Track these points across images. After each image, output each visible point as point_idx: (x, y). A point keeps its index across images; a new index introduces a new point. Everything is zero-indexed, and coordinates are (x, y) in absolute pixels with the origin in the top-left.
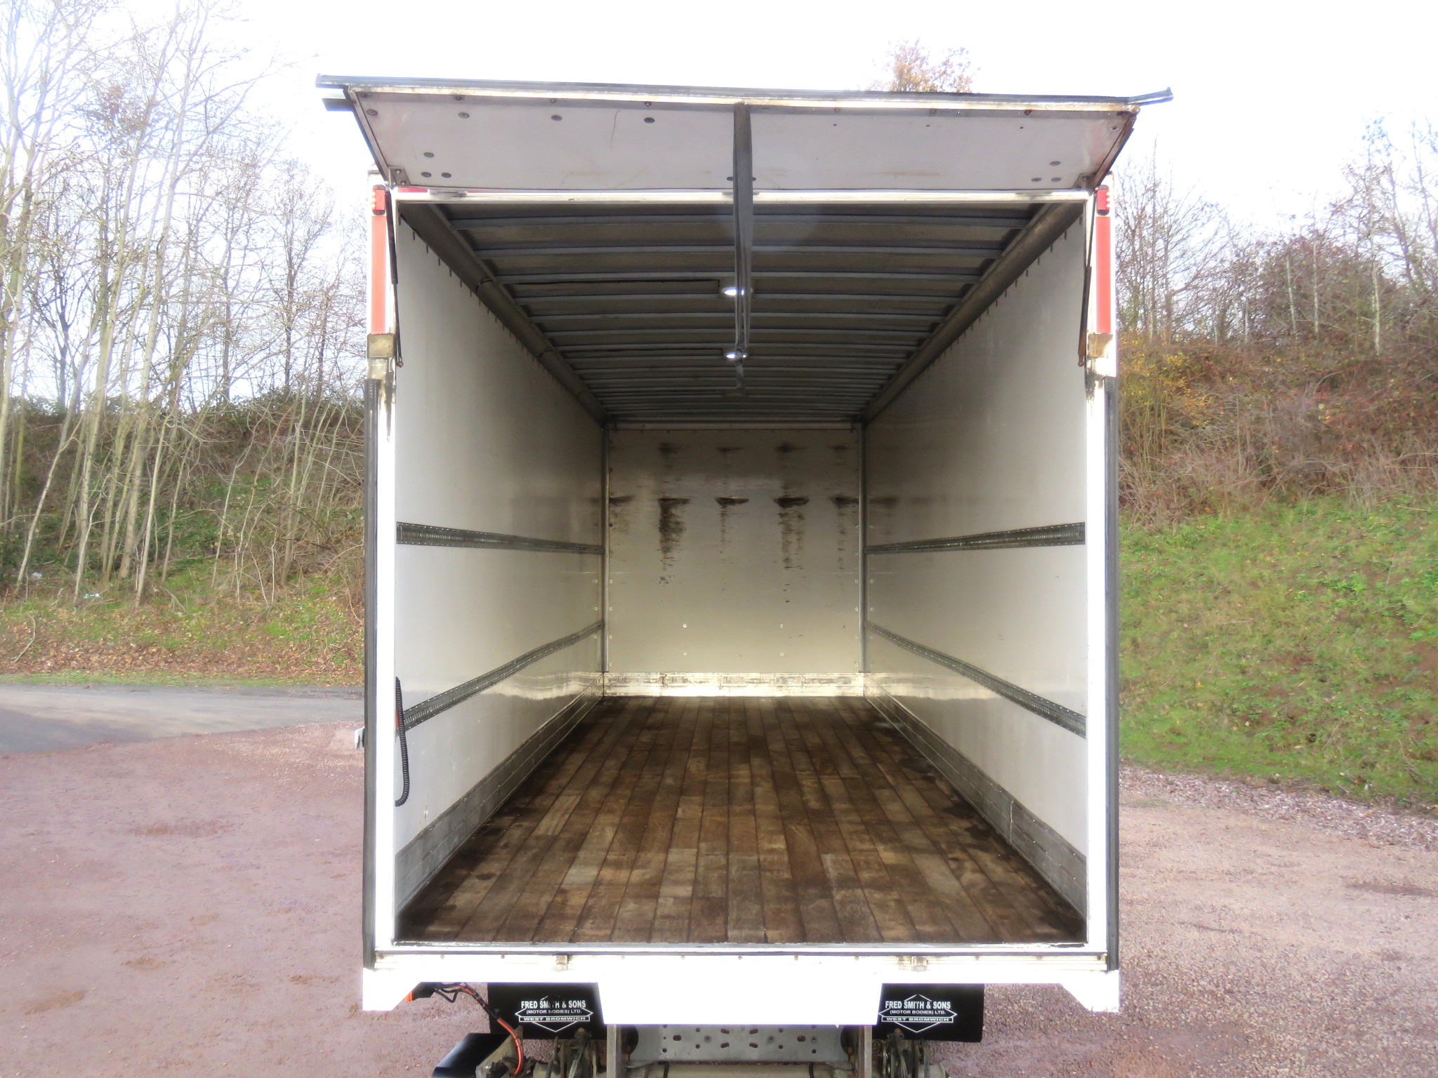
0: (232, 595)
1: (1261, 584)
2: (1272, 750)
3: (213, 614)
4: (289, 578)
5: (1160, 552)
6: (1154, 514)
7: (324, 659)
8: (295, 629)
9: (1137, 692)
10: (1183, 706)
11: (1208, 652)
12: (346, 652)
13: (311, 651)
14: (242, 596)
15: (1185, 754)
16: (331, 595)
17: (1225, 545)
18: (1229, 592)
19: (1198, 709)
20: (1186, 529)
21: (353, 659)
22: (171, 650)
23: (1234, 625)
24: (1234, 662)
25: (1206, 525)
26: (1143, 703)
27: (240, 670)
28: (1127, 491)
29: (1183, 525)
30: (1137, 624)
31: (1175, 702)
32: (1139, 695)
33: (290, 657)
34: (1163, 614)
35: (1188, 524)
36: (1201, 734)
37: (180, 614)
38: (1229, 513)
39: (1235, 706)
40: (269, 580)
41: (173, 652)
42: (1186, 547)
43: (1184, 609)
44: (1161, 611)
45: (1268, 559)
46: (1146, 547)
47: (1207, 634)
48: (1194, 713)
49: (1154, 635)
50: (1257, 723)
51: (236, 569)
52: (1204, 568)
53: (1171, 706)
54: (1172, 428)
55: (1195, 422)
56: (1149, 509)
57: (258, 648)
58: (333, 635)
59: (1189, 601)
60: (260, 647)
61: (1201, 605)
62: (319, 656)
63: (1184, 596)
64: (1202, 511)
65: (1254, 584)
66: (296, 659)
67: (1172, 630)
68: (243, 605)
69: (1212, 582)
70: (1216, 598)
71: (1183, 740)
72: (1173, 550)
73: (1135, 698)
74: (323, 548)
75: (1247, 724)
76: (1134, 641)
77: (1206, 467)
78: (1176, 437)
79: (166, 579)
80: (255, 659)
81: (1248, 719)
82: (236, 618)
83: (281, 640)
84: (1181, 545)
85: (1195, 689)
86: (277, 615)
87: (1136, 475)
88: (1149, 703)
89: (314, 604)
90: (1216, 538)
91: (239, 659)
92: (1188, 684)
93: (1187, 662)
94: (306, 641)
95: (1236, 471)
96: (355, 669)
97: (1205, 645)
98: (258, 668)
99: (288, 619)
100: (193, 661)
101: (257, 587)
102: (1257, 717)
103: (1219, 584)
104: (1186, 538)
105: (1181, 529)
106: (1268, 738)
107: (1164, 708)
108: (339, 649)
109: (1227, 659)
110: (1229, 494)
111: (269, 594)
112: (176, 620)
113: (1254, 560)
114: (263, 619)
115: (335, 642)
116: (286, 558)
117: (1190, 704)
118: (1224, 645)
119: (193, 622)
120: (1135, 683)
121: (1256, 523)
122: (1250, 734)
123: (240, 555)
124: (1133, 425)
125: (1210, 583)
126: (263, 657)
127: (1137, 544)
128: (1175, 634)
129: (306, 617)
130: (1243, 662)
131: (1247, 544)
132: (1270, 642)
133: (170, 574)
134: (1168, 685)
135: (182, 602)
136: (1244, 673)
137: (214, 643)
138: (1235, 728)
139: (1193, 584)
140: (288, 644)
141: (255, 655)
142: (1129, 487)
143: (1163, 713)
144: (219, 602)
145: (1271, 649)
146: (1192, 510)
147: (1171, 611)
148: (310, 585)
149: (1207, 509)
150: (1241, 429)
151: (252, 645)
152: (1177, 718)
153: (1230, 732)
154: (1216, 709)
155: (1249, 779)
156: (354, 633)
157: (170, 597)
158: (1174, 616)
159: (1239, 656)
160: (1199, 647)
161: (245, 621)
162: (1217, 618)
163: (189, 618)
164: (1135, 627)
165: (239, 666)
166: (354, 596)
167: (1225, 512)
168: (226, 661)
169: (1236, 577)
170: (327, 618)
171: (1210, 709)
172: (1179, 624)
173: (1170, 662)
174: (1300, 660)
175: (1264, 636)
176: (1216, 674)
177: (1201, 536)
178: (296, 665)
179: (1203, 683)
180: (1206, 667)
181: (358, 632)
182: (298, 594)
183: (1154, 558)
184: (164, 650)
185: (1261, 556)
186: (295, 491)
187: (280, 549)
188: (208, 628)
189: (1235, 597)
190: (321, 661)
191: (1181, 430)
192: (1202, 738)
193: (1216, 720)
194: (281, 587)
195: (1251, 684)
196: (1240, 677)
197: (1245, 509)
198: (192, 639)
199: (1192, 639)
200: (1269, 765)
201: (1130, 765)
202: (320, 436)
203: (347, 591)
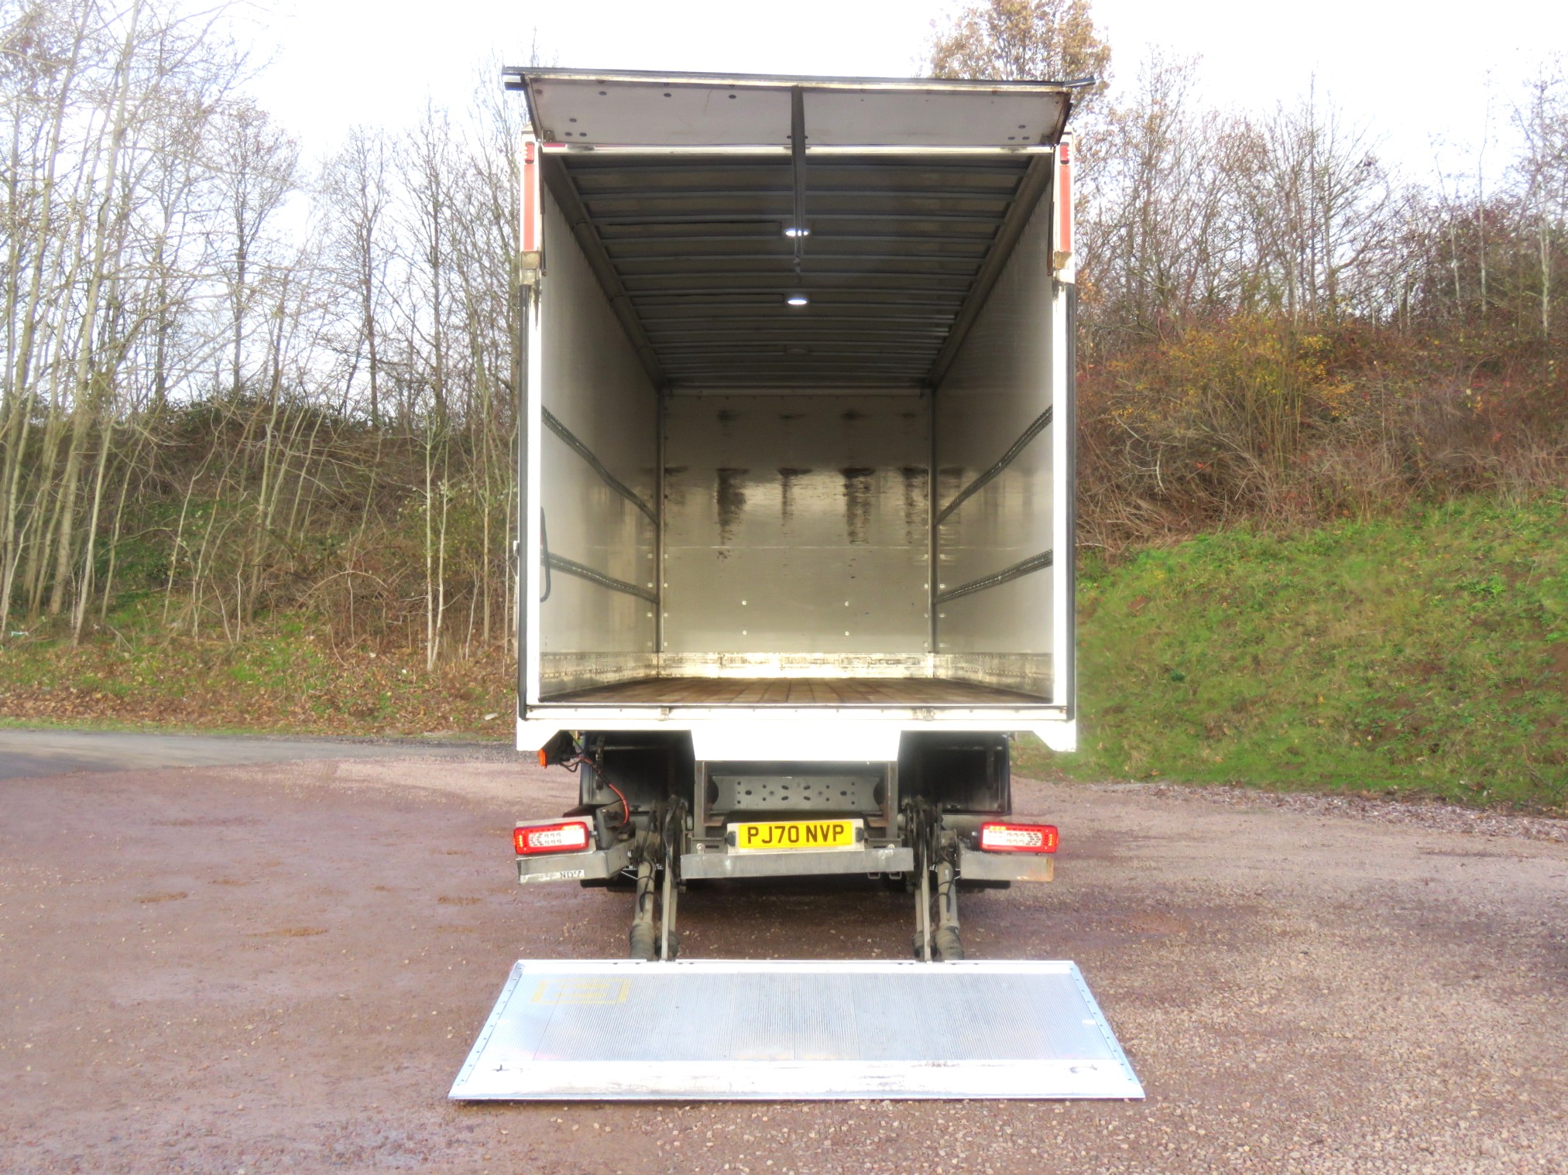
0: (187, 632)
1: (1395, 590)
2: (1392, 763)
3: (167, 656)
4: (255, 614)
5: (1290, 561)
6: (1286, 520)
7: (303, 707)
8: (267, 673)
9: (1254, 713)
10: (1303, 724)
11: (1334, 667)
12: (328, 700)
13: (286, 698)
14: (201, 635)
15: (1302, 774)
16: (308, 634)
17: (1361, 550)
18: (1361, 601)
19: (1319, 725)
20: (1320, 534)
21: (338, 709)
22: (118, 696)
23: (1363, 635)
24: (1361, 674)
25: (1341, 529)
26: (1261, 723)
27: (202, 720)
28: (1256, 493)
29: (1318, 531)
30: (1259, 640)
31: (1294, 720)
32: (1256, 715)
33: (260, 707)
34: (1289, 627)
35: (1323, 529)
36: (1320, 752)
37: (127, 655)
38: (1368, 516)
39: (1358, 720)
40: (232, 615)
41: (122, 698)
42: (1319, 554)
43: (1312, 621)
44: (1287, 625)
45: (1406, 563)
46: (1274, 556)
47: (1335, 647)
48: (1314, 730)
49: (1277, 651)
50: (1379, 737)
51: (194, 602)
52: (1337, 576)
53: (1290, 724)
54: (1309, 420)
55: (1335, 413)
56: (1281, 514)
57: (222, 696)
58: (312, 680)
59: (1317, 613)
60: (225, 693)
61: (1330, 616)
62: (296, 705)
63: (1313, 607)
64: (1339, 515)
65: (1389, 592)
66: (269, 708)
67: (1298, 645)
68: (202, 645)
69: (1344, 591)
70: (1347, 608)
71: (1303, 759)
72: (1304, 558)
73: (1252, 718)
74: (297, 577)
75: (1370, 738)
76: (1255, 659)
77: (1346, 464)
78: (1314, 432)
79: (107, 616)
80: (220, 708)
81: (1370, 733)
82: (194, 661)
83: (249, 686)
84: (1314, 552)
85: (1316, 704)
86: (244, 657)
87: (1267, 474)
88: (1267, 723)
89: (289, 645)
90: (1353, 544)
91: (201, 707)
92: (1310, 701)
93: (1311, 679)
94: (280, 688)
95: (1379, 469)
96: (340, 720)
97: (1332, 659)
98: (224, 718)
99: (259, 663)
100: (145, 709)
101: (219, 623)
102: (1380, 730)
103: (1351, 593)
104: (1318, 544)
105: (1314, 534)
106: (1390, 751)
107: (1282, 727)
108: (320, 697)
109: (1354, 672)
110: (1370, 494)
111: (233, 632)
112: (123, 662)
113: (1391, 565)
114: (227, 661)
115: (315, 688)
116: (253, 588)
117: (1310, 721)
118: (1351, 658)
119: (143, 664)
120: (1254, 703)
121: (1398, 526)
122: (1371, 749)
123: (198, 584)
124: (1264, 418)
125: (1342, 593)
126: (228, 705)
127: (1264, 553)
128: (1300, 649)
129: (279, 659)
130: (1371, 673)
131: (1385, 549)
132: (1400, 651)
133: (112, 609)
134: (1289, 703)
135: (130, 641)
136: (1370, 685)
137: (170, 690)
138: (1356, 744)
139: (1323, 595)
140: (258, 690)
141: (219, 703)
142: (1258, 488)
143: (1281, 731)
144: (173, 641)
145: (1401, 658)
146: (1328, 514)
147: (1297, 624)
148: (282, 623)
149: (1345, 512)
150: (1386, 420)
151: (214, 692)
152: (1296, 737)
153: (1351, 748)
154: (1337, 725)
155: (1365, 792)
156: (338, 678)
157: (114, 635)
158: (1300, 629)
159: (1366, 668)
160: (1323, 660)
161: (206, 663)
162: (1344, 629)
163: (139, 659)
164: (1257, 643)
165: (201, 716)
166: (337, 633)
167: (1364, 515)
168: (185, 709)
169: (1370, 584)
170: (304, 661)
171: (1332, 726)
172: (1306, 638)
173: (1293, 679)
174: (1429, 668)
175: (1395, 646)
176: (1340, 688)
177: (1337, 542)
178: (269, 715)
179: (1325, 697)
180: (1330, 681)
181: (341, 677)
182: (268, 632)
183: (1282, 568)
184: (110, 696)
185: (1399, 561)
186: (265, 506)
187: (246, 578)
188: (162, 671)
189: (1368, 605)
190: (298, 710)
191: (1319, 423)
192: (1322, 756)
193: (1337, 737)
194: (247, 625)
195: (1376, 696)
196: (1366, 690)
197: (1387, 510)
198: (142, 684)
199: (1318, 653)
200: (1387, 779)
201: (1242, 787)
202: (294, 440)
203: (328, 629)
